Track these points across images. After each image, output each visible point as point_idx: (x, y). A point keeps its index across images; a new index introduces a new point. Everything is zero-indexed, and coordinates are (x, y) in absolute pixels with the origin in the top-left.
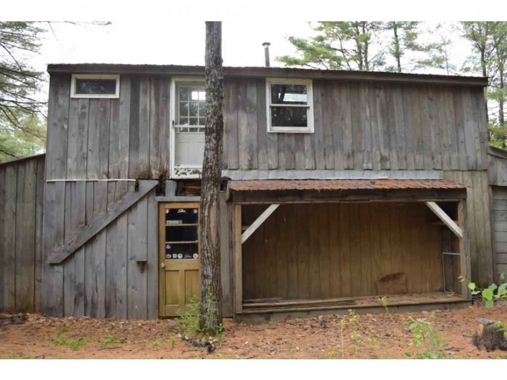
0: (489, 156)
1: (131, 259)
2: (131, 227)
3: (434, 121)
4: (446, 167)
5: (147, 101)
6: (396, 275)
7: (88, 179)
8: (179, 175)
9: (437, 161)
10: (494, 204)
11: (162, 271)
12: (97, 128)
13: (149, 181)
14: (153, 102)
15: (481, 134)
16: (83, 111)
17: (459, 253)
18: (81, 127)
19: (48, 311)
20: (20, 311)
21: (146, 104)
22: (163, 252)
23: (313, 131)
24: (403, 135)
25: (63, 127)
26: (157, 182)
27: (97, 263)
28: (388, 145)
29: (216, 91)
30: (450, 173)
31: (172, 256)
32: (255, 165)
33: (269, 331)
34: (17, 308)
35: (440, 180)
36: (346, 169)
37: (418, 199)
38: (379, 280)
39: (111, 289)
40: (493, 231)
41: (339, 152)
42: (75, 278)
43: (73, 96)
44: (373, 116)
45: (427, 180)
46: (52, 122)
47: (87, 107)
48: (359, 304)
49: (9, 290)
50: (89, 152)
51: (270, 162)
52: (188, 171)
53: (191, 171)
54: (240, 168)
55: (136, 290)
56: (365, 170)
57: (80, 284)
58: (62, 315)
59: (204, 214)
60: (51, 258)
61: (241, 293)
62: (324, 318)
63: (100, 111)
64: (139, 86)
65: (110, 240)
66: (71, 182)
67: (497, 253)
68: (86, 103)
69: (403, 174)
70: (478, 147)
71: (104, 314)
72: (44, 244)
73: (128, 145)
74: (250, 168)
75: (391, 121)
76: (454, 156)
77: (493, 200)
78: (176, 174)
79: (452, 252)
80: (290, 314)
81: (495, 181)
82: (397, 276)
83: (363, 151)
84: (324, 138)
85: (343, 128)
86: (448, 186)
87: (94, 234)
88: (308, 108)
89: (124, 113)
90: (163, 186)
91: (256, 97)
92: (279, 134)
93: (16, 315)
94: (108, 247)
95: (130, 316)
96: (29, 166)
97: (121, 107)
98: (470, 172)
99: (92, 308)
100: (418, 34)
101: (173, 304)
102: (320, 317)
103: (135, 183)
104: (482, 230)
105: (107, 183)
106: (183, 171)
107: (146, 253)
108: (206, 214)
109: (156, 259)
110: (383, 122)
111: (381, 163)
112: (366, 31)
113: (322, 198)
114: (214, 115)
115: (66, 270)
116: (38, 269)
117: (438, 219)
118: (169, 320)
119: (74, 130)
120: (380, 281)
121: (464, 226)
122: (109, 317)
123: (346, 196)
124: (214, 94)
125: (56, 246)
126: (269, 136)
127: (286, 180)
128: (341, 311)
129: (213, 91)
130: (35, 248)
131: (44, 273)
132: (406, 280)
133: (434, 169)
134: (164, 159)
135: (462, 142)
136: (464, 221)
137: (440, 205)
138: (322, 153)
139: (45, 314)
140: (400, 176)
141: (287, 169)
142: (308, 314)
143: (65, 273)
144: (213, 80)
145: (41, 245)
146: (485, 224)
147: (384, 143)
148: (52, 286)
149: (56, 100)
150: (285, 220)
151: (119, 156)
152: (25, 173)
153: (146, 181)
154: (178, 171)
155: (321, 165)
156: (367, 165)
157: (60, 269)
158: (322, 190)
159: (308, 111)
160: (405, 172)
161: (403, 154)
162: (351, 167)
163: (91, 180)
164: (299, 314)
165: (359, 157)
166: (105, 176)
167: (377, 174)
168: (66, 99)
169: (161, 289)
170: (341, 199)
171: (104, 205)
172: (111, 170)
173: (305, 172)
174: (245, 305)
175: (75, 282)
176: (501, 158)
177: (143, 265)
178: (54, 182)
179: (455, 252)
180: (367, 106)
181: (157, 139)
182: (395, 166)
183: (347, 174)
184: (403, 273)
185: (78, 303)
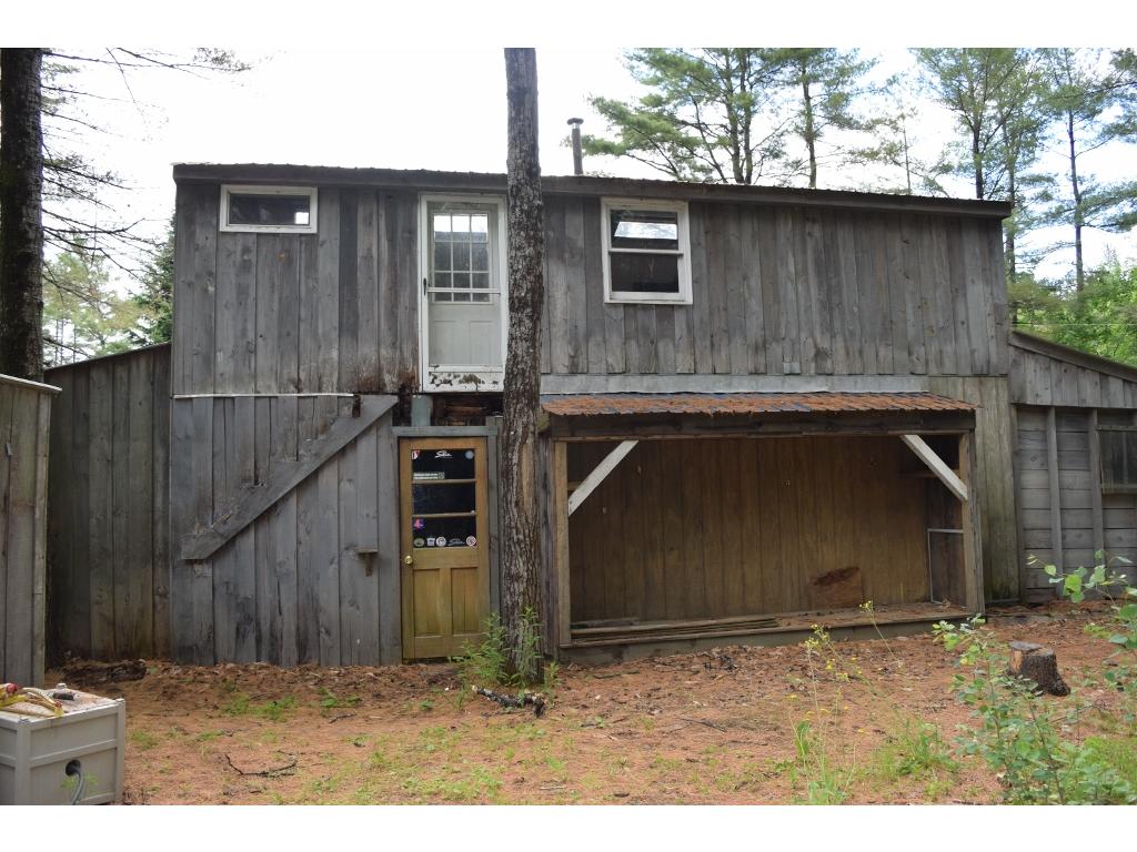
0: (1011, 349)
1: (347, 549)
2: (345, 486)
3: (911, 282)
4: (934, 370)
5: (372, 241)
6: (845, 571)
7: (259, 393)
8: (438, 385)
9: (918, 359)
10: (1019, 437)
11: (408, 572)
12: (273, 292)
13: (380, 397)
14: (384, 243)
15: (997, 308)
16: (246, 257)
17: (961, 528)
18: (242, 291)
19: (184, 653)
20: (124, 655)
21: (371, 245)
22: (408, 534)
23: (689, 300)
24: (856, 309)
25: (206, 290)
26: (395, 400)
27: (280, 557)
28: (829, 329)
29: (530, 227)
30: (940, 380)
31: (426, 542)
32: (582, 365)
33: (630, 678)
34: (118, 650)
35: (924, 394)
36: (751, 374)
37: (889, 429)
38: (814, 581)
39: (309, 607)
40: (1018, 489)
41: (738, 341)
42: (236, 586)
43: (224, 227)
44: (801, 273)
45: (899, 394)
46: (183, 279)
47: (254, 249)
48: (783, 626)
49: (101, 615)
50: (260, 340)
51: (610, 360)
52: (455, 377)
53: (462, 377)
54: (554, 370)
55: (358, 608)
56: (787, 375)
57: (246, 599)
58: (211, 661)
59: (511, 460)
60: (188, 550)
61: (568, 608)
62: (722, 651)
63: (280, 259)
64: (356, 210)
65: (305, 512)
66: (225, 398)
67: (1025, 529)
68: (251, 241)
69: (856, 382)
70: (991, 332)
71: (295, 657)
72: (173, 521)
73: (337, 325)
74: (574, 371)
75: (834, 282)
76: (949, 349)
77: (1019, 430)
78: (433, 382)
79: (945, 528)
80: (657, 646)
81: (1023, 394)
82: (846, 574)
83: (783, 339)
84: (711, 313)
85: (747, 295)
86: (944, 407)
87: (273, 502)
88: (681, 255)
89: (328, 265)
90: (406, 406)
91: (582, 235)
92: (626, 305)
93: (117, 664)
94: (301, 526)
95: (346, 659)
96: (138, 366)
97: (321, 251)
98: (977, 379)
99: (272, 644)
100: (852, 95)
101: (429, 634)
102: (715, 651)
103: (352, 402)
104: (999, 486)
105: (295, 401)
106: (445, 376)
107: (375, 536)
108: (515, 461)
109: (395, 548)
110: (820, 284)
111: (816, 362)
112: (748, 88)
113: (716, 428)
114: (529, 274)
115: (217, 572)
116: (159, 571)
117: (923, 467)
118: (422, 666)
119: (229, 295)
120: (816, 584)
121: (971, 480)
122: (306, 663)
123: (760, 424)
124: (527, 234)
125: (198, 524)
126: (608, 310)
127: (641, 394)
128: (751, 640)
129: (526, 229)
130: (153, 530)
131: (174, 578)
132: (863, 581)
133: (912, 374)
134: (407, 354)
135: (963, 323)
136: (972, 470)
137: (928, 440)
138: (708, 343)
139: (178, 659)
140: (850, 386)
141: (642, 374)
142: (693, 645)
143: (217, 578)
144: (526, 207)
145: (166, 523)
146: (1003, 475)
147: (822, 325)
148: (191, 604)
149: (191, 235)
150: (640, 470)
151: (320, 347)
152: (129, 382)
153: (374, 397)
154: (435, 377)
155: (705, 368)
156: (791, 366)
157: (207, 570)
158: (717, 414)
159: (679, 262)
160: (859, 379)
161: (857, 346)
162: (762, 370)
163: (263, 395)
164: (676, 646)
165: (776, 349)
166: (292, 388)
167: (808, 382)
168: (211, 236)
169: (405, 606)
170: (752, 431)
171: (291, 445)
172: (302, 377)
173: (676, 378)
174: (575, 631)
175: (237, 596)
176: (1034, 353)
177: (370, 560)
178: (191, 399)
179: (953, 528)
180: (790, 255)
181: (392, 314)
182: (841, 368)
183: (754, 383)
184: (857, 569)
185: (243, 637)
